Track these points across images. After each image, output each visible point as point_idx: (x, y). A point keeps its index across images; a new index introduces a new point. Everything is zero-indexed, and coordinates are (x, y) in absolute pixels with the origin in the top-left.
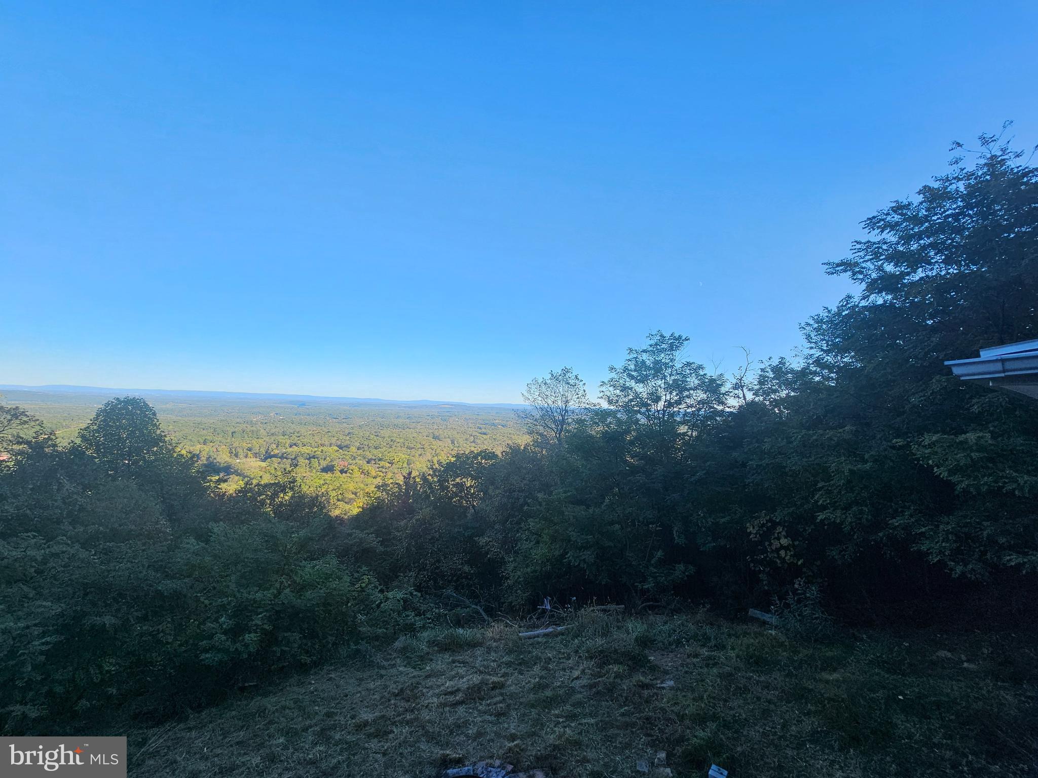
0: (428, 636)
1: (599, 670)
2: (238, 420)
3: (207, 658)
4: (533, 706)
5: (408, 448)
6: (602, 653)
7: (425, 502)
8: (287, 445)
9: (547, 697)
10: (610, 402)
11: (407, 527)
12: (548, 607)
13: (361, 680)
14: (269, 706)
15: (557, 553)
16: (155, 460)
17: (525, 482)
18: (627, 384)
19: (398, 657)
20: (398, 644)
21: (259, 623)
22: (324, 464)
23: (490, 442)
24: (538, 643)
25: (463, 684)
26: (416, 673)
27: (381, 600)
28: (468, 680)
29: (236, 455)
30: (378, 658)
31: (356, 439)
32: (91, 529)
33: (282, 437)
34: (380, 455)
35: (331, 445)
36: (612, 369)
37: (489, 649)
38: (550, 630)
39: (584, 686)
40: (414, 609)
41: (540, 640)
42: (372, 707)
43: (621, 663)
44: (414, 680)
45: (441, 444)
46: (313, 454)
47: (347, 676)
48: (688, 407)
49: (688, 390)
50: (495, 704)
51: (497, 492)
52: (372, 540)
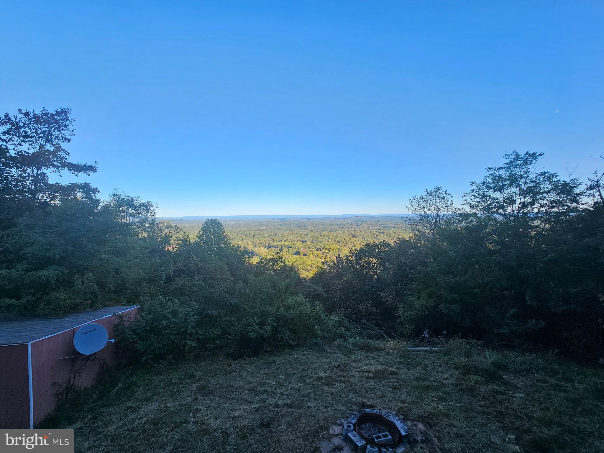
0: (352, 341)
1: (463, 376)
2: (255, 229)
3: (251, 335)
4: (416, 388)
5: (338, 242)
6: (465, 367)
7: (348, 271)
8: (277, 241)
9: (426, 385)
10: (472, 207)
11: (339, 284)
12: (427, 336)
13: (318, 357)
14: (277, 361)
15: (432, 304)
16: (224, 247)
17: (409, 260)
18: (486, 193)
19: (337, 349)
20: (336, 343)
21: (270, 322)
22: (295, 250)
23: (387, 237)
24: (420, 355)
25: (373, 368)
26: (346, 359)
27: (327, 320)
28: (376, 367)
29: (256, 246)
30: (327, 348)
31: (310, 237)
32: (205, 276)
33: (275, 237)
34: (323, 246)
35: (298, 241)
36: (473, 183)
37: (388, 353)
38: (428, 348)
39: (451, 384)
40: (345, 327)
41: (421, 353)
42: (325, 371)
43: (480, 375)
44: (345, 362)
45: (357, 240)
46: (289, 245)
47: (311, 354)
48: (541, 207)
49: (541, 194)
50: (392, 382)
51: (391, 266)
52: (320, 290)
